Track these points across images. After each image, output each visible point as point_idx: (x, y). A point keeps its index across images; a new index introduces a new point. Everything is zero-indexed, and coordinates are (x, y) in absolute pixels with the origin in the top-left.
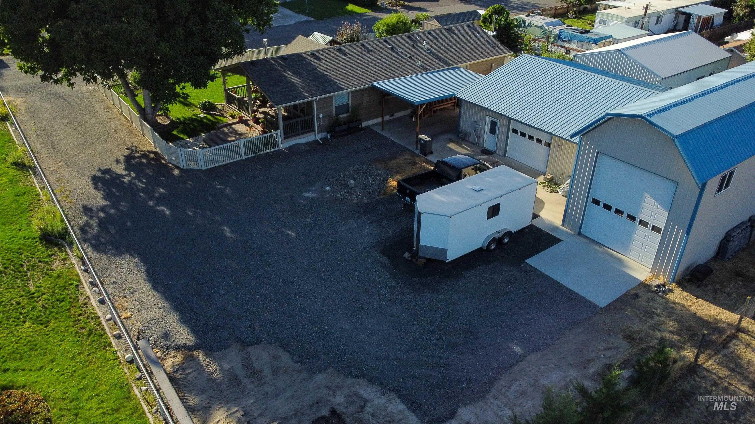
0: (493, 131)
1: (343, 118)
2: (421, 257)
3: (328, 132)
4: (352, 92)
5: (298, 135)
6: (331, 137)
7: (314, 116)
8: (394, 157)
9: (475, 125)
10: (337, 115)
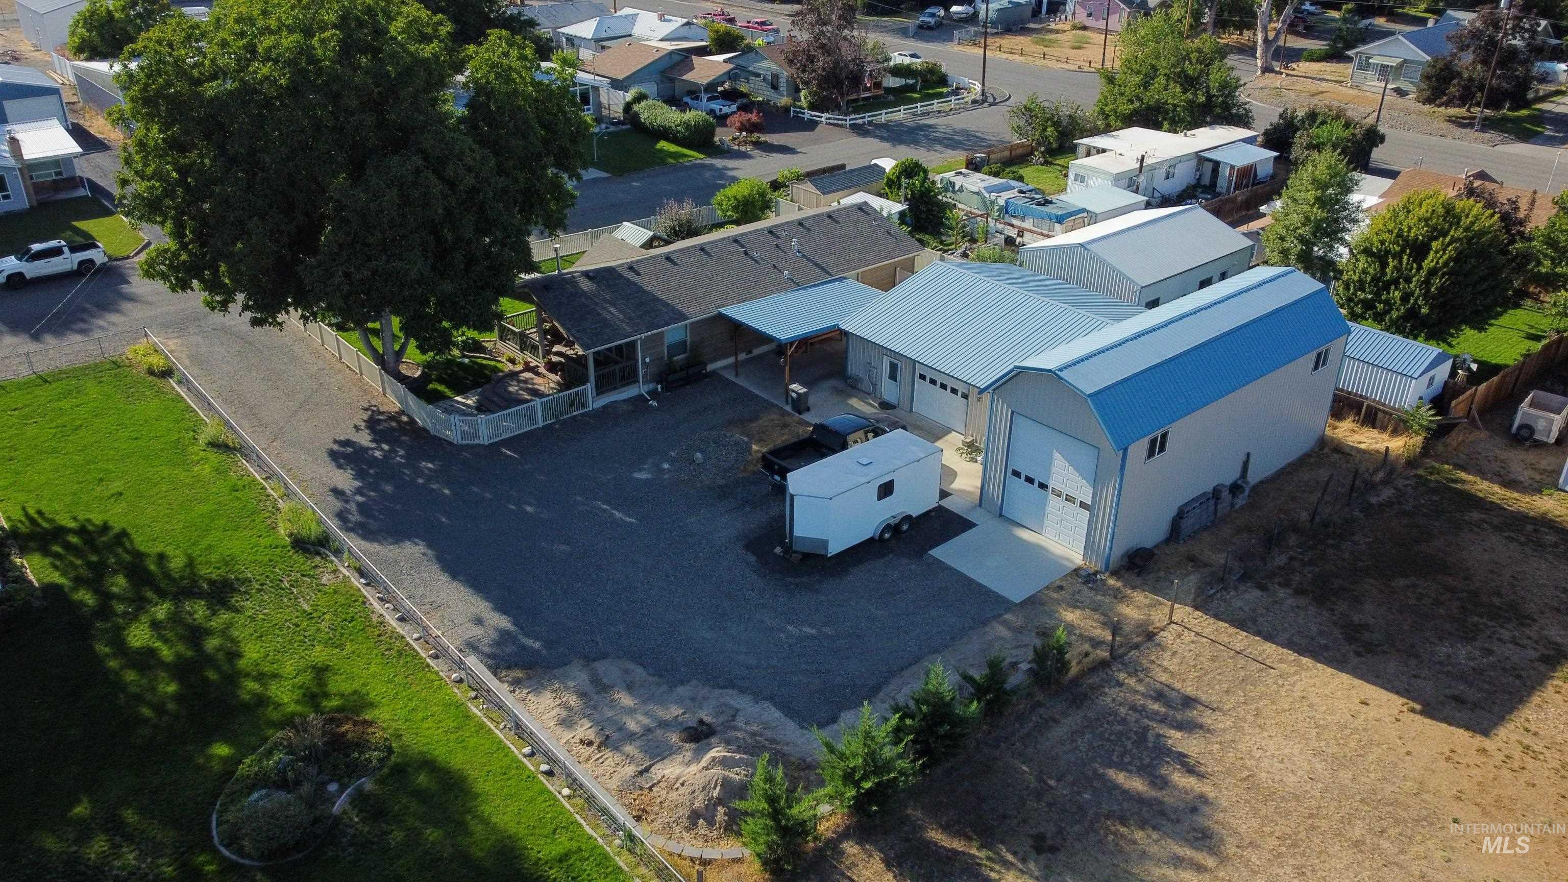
0: (893, 376)
1: (678, 361)
2: (796, 552)
3: (658, 383)
4: (691, 324)
5: (615, 388)
6: (662, 388)
7: (637, 361)
8: (754, 418)
9: (869, 368)
10: (670, 357)
